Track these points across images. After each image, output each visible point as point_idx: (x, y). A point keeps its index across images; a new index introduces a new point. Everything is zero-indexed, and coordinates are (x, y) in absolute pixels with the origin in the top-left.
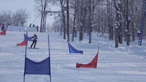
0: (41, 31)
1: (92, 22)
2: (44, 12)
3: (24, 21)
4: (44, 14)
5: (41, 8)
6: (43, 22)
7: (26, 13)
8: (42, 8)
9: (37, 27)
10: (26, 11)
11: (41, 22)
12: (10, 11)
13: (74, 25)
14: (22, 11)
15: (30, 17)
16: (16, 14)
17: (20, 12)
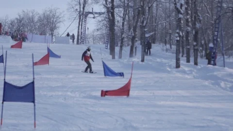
0: (78, 43)
1: (146, 30)
2: (83, 14)
3: (55, 26)
4: (83, 16)
5: (78, 7)
6: (82, 28)
7: (57, 14)
8: (80, 8)
9: (73, 36)
10: (57, 11)
11: (79, 29)
12: (34, 11)
13: (122, 34)
14: (51, 11)
15: (64, 20)
16: (42, 17)
17: (48, 13)
